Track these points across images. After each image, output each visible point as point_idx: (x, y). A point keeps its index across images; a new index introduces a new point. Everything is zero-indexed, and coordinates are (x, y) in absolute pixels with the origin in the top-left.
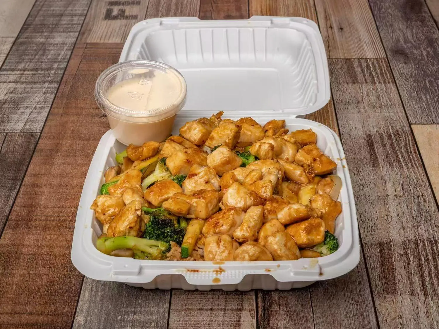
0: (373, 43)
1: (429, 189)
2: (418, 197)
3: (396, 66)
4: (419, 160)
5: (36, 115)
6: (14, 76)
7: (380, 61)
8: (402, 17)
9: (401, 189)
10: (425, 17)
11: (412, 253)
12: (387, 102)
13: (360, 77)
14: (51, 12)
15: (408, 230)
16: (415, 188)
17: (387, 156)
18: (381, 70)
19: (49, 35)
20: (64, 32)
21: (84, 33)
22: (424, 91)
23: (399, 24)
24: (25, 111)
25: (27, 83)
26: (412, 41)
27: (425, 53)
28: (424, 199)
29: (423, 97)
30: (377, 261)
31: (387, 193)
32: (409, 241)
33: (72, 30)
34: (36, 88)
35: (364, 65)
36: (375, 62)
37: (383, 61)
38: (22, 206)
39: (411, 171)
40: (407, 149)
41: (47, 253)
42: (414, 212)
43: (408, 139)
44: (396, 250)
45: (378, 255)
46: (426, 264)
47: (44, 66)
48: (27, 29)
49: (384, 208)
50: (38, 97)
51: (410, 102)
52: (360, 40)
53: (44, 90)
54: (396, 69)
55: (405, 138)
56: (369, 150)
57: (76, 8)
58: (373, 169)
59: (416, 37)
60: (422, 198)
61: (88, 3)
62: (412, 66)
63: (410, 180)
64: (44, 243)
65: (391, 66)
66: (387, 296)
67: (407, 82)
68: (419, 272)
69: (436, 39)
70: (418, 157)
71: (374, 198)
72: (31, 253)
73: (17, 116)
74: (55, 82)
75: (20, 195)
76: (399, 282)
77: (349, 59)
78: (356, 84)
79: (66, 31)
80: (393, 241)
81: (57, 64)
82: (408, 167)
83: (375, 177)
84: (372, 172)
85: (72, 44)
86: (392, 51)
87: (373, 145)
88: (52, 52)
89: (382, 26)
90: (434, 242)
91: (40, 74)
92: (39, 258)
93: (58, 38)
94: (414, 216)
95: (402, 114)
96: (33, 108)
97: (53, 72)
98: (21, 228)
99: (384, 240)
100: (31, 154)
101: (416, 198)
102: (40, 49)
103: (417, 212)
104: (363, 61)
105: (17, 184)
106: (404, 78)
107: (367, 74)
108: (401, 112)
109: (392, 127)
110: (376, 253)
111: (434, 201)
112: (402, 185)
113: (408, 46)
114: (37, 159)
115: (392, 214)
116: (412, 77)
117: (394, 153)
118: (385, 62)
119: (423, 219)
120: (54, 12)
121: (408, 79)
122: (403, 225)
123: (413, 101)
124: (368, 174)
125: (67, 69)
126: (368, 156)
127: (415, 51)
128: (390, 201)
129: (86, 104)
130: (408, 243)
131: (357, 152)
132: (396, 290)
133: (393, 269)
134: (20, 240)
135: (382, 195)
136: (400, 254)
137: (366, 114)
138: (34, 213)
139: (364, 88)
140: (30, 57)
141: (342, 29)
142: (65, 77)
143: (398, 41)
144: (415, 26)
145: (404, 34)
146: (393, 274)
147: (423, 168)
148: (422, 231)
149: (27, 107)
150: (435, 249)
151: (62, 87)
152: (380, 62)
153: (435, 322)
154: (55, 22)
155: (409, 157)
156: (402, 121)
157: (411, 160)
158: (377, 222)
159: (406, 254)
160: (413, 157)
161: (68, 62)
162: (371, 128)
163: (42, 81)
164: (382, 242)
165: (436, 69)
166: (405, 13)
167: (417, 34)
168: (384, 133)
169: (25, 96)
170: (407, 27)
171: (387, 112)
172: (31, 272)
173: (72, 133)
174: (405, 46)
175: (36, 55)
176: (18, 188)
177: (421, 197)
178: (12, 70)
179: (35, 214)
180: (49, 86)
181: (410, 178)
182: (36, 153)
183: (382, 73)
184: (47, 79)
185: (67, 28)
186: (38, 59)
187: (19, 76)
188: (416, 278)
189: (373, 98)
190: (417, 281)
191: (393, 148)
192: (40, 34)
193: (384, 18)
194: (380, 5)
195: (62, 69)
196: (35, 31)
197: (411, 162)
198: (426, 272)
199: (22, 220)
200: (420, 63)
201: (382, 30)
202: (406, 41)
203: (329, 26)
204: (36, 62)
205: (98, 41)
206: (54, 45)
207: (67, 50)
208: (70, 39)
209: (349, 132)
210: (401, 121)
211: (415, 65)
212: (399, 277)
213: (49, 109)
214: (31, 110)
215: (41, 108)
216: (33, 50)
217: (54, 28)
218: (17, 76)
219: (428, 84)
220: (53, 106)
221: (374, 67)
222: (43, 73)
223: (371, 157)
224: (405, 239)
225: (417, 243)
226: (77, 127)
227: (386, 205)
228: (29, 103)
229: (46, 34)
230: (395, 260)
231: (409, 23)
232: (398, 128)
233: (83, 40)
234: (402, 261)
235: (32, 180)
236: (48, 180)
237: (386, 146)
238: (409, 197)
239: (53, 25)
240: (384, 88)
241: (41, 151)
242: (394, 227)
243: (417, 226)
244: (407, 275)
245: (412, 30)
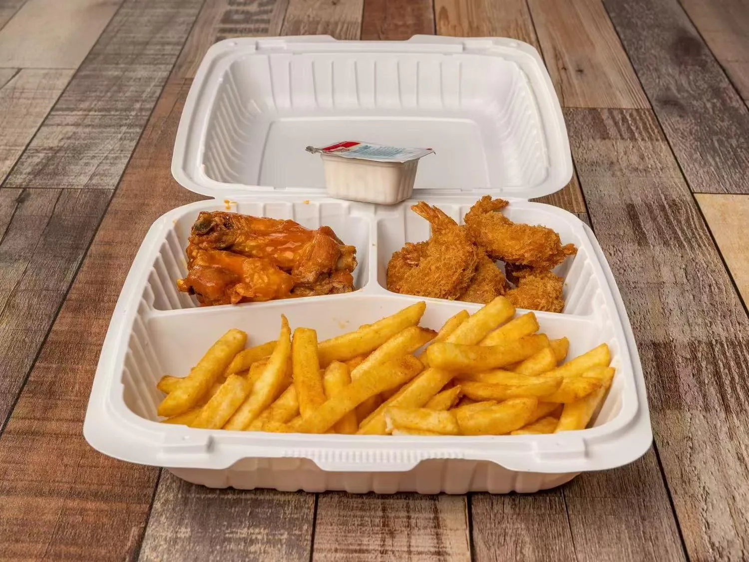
0: (630, 91)
1: (726, 275)
2: (710, 286)
3: (666, 120)
4: (708, 239)
5: (107, 167)
6: (74, 117)
7: (643, 112)
8: (671, 59)
9: (684, 275)
10: (706, 61)
11: (704, 357)
12: (655, 164)
13: (612, 131)
14: (130, 40)
15: (697, 328)
16: (704, 274)
17: (660, 233)
18: (644, 124)
19: (128, 68)
20: (150, 64)
21: (180, 67)
22: (712, 152)
23: (667, 68)
24: (91, 161)
25: (93, 126)
26: (689, 89)
27: (709, 105)
28: (719, 288)
29: (711, 160)
30: (650, 366)
31: (661, 280)
32: (699, 342)
33: (163, 62)
34: (108, 132)
35: (618, 117)
36: (635, 114)
37: (647, 113)
38: (87, 283)
39: (697, 252)
40: (690, 225)
42: (704, 305)
43: (691, 212)
44: (680, 352)
45: (651, 358)
46: (727, 371)
47: (119, 105)
48: (93, 59)
49: (658, 298)
50: (109, 145)
51: (691, 166)
52: (610, 86)
53: (120, 136)
54: (667, 123)
55: (687, 210)
56: (631, 224)
57: (169, 35)
58: (639, 248)
59: (696, 86)
60: (716, 288)
61: (186, 30)
62: (691, 121)
63: (696, 263)
65: (660, 120)
66: (668, 412)
67: (684, 140)
68: (716, 381)
69: (724, 88)
70: (707, 235)
71: (642, 286)
73: (79, 167)
74: (136, 125)
75: (84, 268)
76: (685, 394)
77: (594, 109)
78: (607, 141)
79: (154, 62)
80: (674, 341)
81: (140, 103)
82: (692, 247)
83: (642, 258)
84: (637, 252)
85: (163, 78)
86: (658, 100)
87: (638, 218)
88: (132, 88)
89: (642, 69)
90: (737, 344)
91: (114, 115)
93: (141, 72)
94: (705, 310)
95: (679, 180)
96: (103, 158)
97: (133, 113)
98: (86, 311)
99: (661, 340)
100: (100, 216)
101: (707, 287)
102: (114, 84)
103: (709, 305)
104: (615, 113)
105: (79, 255)
106: (680, 135)
107: (623, 129)
108: (677, 177)
109: (666, 196)
110: (649, 356)
111: (734, 290)
112: (685, 269)
113: (683, 96)
114: (108, 221)
115: (672, 307)
116: (691, 134)
117: (670, 228)
118: (650, 114)
119: (719, 314)
120: (135, 40)
121: (686, 137)
122: (688, 321)
123: (695, 164)
124: (631, 255)
125: (156, 109)
126: (629, 231)
127: (695, 103)
128: (666, 290)
130: (697, 344)
131: (613, 226)
132: (680, 404)
133: (676, 377)
134: (85, 326)
135: (654, 282)
136: (686, 358)
137: (625, 178)
138: (106, 292)
139: (621, 145)
140: (98, 94)
141: (581, 71)
142: (152, 120)
143: (668, 89)
144: (691, 73)
145: (676, 80)
146: (676, 383)
147: (715, 248)
148: (718, 329)
149: (94, 156)
150: (739, 353)
151: (148, 131)
152: (642, 114)
153: (743, 447)
154: (136, 52)
155: (693, 234)
156: (680, 189)
157: (696, 238)
158: (648, 316)
159: (695, 358)
160: (699, 235)
161: (158, 101)
162: (633, 197)
163: (117, 124)
164: (657, 342)
165: (728, 125)
166: (677, 56)
167: (696, 81)
168: (654, 203)
169: (90, 143)
170: (680, 73)
171: (657, 176)
174: (679, 96)
175: (107, 91)
176: (80, 259)
177: (715, 285)
178: (72, 110)
179: (108, 293)
180: (127, 130)
182: (107, 216)
183: (645, 128)
184: (124, 122)
185: (155, 59)
186: (111, 97)
187: (81, 117)
188: (712, 389)
189: (634, 159)
190: (714, 393)
191: (667, 223)
192: (113, 66)
193: (645, 60)
194: (638, 44)
195: (146, 110)
196: (106, 62)
197: (697, 241)
198: (727, 382)
199: (87, 300)
200: (703, 117)
201: (643, 74)
202: (680, 90)
203: (561, 66)
204: (108, 101)
206: (134, 80)
207: (155, 86)
208: (160, 74)
209: (599, 200)
210: (678, 189)
211: (695, 119)
212: (686, 388)
213: (127, 160)
214: (100, 161)
215: (116, 158)
216: (103, 85)
217: (135, 59)
218: (78, 117)
219: (716, 144)
220: (134, 155)
221: (634, 120)
222: (118, 115)
223: (635, 233)
224: (693, 339)
225: (712, 345)
227: (660, 294)
228: (96, 152)
229: (122, 66)
230: (678, 367)
231: (683, 67)
232: (674, 197)
233: (180, 75)
234: (690, 367)
235: (103, 249)
236: (127, 250)
237: (658, 219)
238: (696, 284)
239: (133, 54)
240: (651, 147)
241: (116, 213)
242: (674, 324)
243: (711, 323)
244: (698, 385)
245: (688, 76)
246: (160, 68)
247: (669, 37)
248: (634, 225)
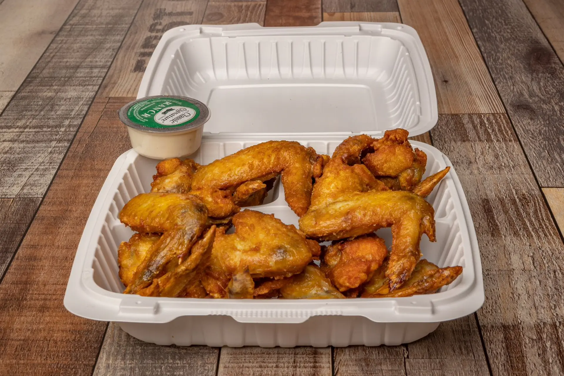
0: (488, 97)
2: (555, 272)
3: (519, 122)
4: (554, 229)
5: (37, 178)
6: (11, 134)
7: (498, 117)
8: (525, 68)
9: (532, 262)
10: (556, 69)
11: (548, 338)
12: (508, 162)
13: (472, 134)
14: (63, 64)
15: (542, 311)
16: (550, 261)
17: (511, 224)
18: (500, 126)
19: (60, 89)
20: (79, 85)
21: (106, 87)
22: (558, 150)
23: (522, 76)
24: (24, 173)
25: (27, 142)
26: (540, 94)
27: (557, 108)
29: (557, 157)
30: (500, 347)
31: (511, 267)
32: (544, 323)
33: (91, 83)
34: (40, 147)
35: (477, 121)
36: (491, 117)
37: (502, 116)
38: (13, 283)
39: (544, 241)
40: (537, 216)
41: (45, 338)
42: (549, 289)
43: (539, 204)
44: (527, 334)
45: (501, 340)
47: (51, 122)
48: (30, 82)
49: (508, 285)
50: (42, 157)
51: (540, 163)
52: (471, 94)
53: (50, 150)
54: (519, 125)
55: (535, 203)
56: (486, 217)
57: (97, 60)
58: (492, 238)
59: (545, 91)
60: (560, 273)
61: (112, 54)
62: (540, 122)
63: (543, 251)
64: (41, 326)
65: (513, 122)
67: (534, 140)
68: (559, 360)
70: (553, 225)
71: (495, 273)
72: (23, 338)
73: (12, 179)
74: (65, 140)
75: (12, 270)
76: (532, 372)
77: (457, 115)
78: (467, 143)
79: (83, 84)
80: (522, 323)
81: (69, 120)
82: (539, 237)
83: (495, 248)
84: (490, 242)
85: (90, 98)
86: (513, 105)
87: (492, 211)
88: (63, 107)
89: (499, 78)
91: (46, 132)
92: (33, 345)
93: (71, 93)
94: (550, 294)
95: (529, 176)
96: (34, 170)
97: (63, 129)
98: (10, 309)
99: (510, 322)
100: (29, 222)
101: (552, 273)
102: (47, 105)
103: (554, 289)
104: (475, 117)
105: (8, 258)
106: (530, 135)
107: (481, 132)
108: (527, 173)
109: (516, 191)
110: (500, 338)
112: (532, 257)
113: (534, 100)
114: (36, 227)
115: (520, 292)
116: (541, 135)
117: (520, 220)
118: (505, 118)
120: (68, 64)
121: (535, 137)
122: (534, 305)
123: (544, 161)
124: (485, 245)
125: (82, 125)
126: (485, 224)
127: (544, 106)
128: (515, 277)
129: (106, 165)
130: (542, 326)
133: (523, 356)
134: (8, 323)
135: (505, 269)
136: (532, 339)
137: (481, 176)
138: (29, 291)
139: (478, 147)
140: (34, 113)
141: (446, 81)
142: (79, 135)
143: (522, 94)
144: (542, 79)
145: (528, 87)
146: (523, 362)
147: (560, 237)
148: (562, 311)
149: (27, 169)
151: (74, 145)
154: (68, 75)
155: (540, 224)
156: (529, 184)
157: (543, 228)
158: (500, 301)
159: (541, 338)
160: (545, 225)
161: (84, 118)
162: (488, 192)
163: (48, 139)
164: (507, 324)
166: (529, 65)
167: (545, 87)
168: (506, 197)
169: (24, 157)
170: (532, 79)
171: (509, 173)
172: (22, 362)
173: (86, 198)
174: (531, 101)
175: (41, 111)
176: (8, 262)
177: (559, 271)
178: (9, 127)
179: (31, 292)
180: (57, 145)
181: (543, 249)
182: (34, 222)
183: (500, 130)
184: (54, 137)
185: (84, 81)
186: (44, 115)
187: (18, 133)
188: (555, 367)
189: (490, 158)
190: (558, 371)
191: (518, 215)
192: (48, 88)
193: (502, 69)
194: (496, 55)
195: (74, 126)
196: (41, 84)
197: (543, 231)
199: (11, 299)
200: (552, 119)
201: (499, 83)
202: (531, 95)
204: (41, 119)
205: (125, 95)
206: (65, 100)
207: (83, 104)
208: (87, 93)
210: (527, 184)
211: (544, 120)
212: (532, 366)
213: (55, 171)
214: (31, 173)
215: (45, 170)
216: (37, 105)
217: (67, 81)
218: (14, 134)
220: (61, 168)
221: (491, 123)
222: (49, 131)
223: (489, 225)
224: (539, 321)
225: (556, 326)
226: (93, 191)
227: (510, 280)
228: (28, 165)
229: (56, 87)
230: (525, 347)
231: (534, 75)
232: (524, 192)
233: (104, 95)
234: (536, 348)
235: (29, 252)
236: (49, 252)
237: (509, 212)
238: (542, 271)
239: (65, 77)
240: (504, 146)
241: (43, 219)
242: (522, 307)
243: (555, 306)
244: (543, 364)
245: (539, 83)
246: (87, 89)
247: (523, 48)
248: (488, 218)
